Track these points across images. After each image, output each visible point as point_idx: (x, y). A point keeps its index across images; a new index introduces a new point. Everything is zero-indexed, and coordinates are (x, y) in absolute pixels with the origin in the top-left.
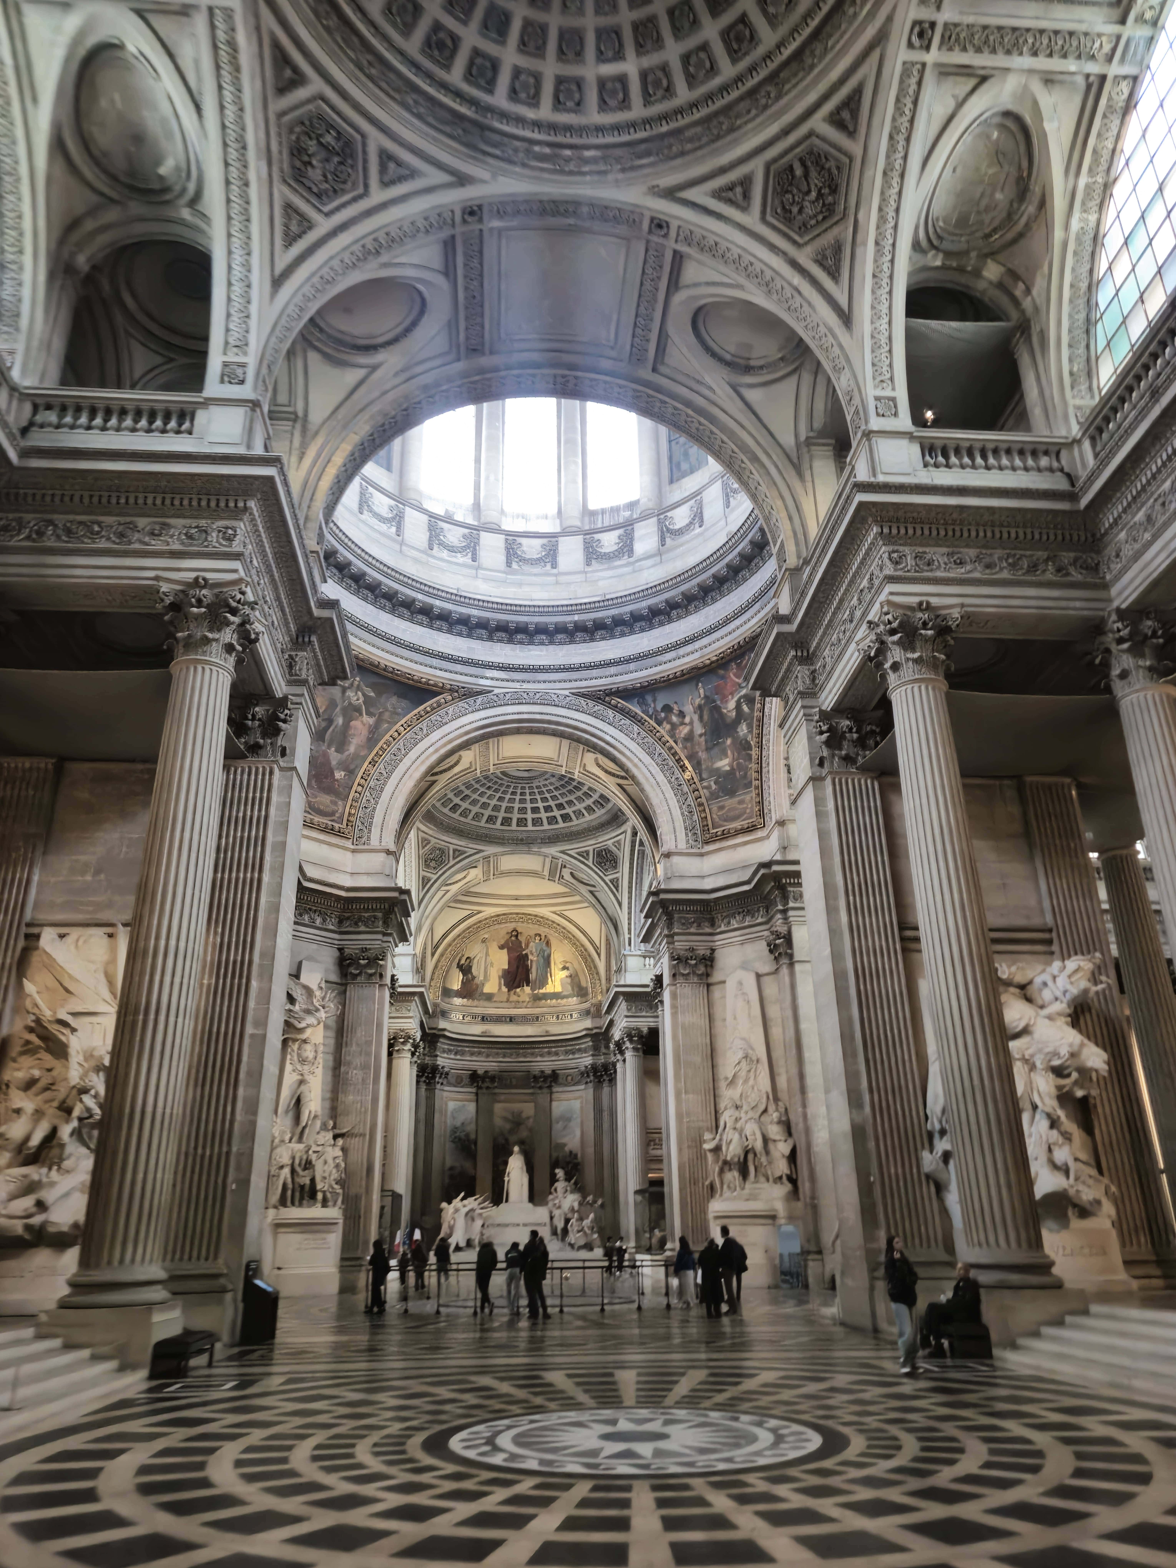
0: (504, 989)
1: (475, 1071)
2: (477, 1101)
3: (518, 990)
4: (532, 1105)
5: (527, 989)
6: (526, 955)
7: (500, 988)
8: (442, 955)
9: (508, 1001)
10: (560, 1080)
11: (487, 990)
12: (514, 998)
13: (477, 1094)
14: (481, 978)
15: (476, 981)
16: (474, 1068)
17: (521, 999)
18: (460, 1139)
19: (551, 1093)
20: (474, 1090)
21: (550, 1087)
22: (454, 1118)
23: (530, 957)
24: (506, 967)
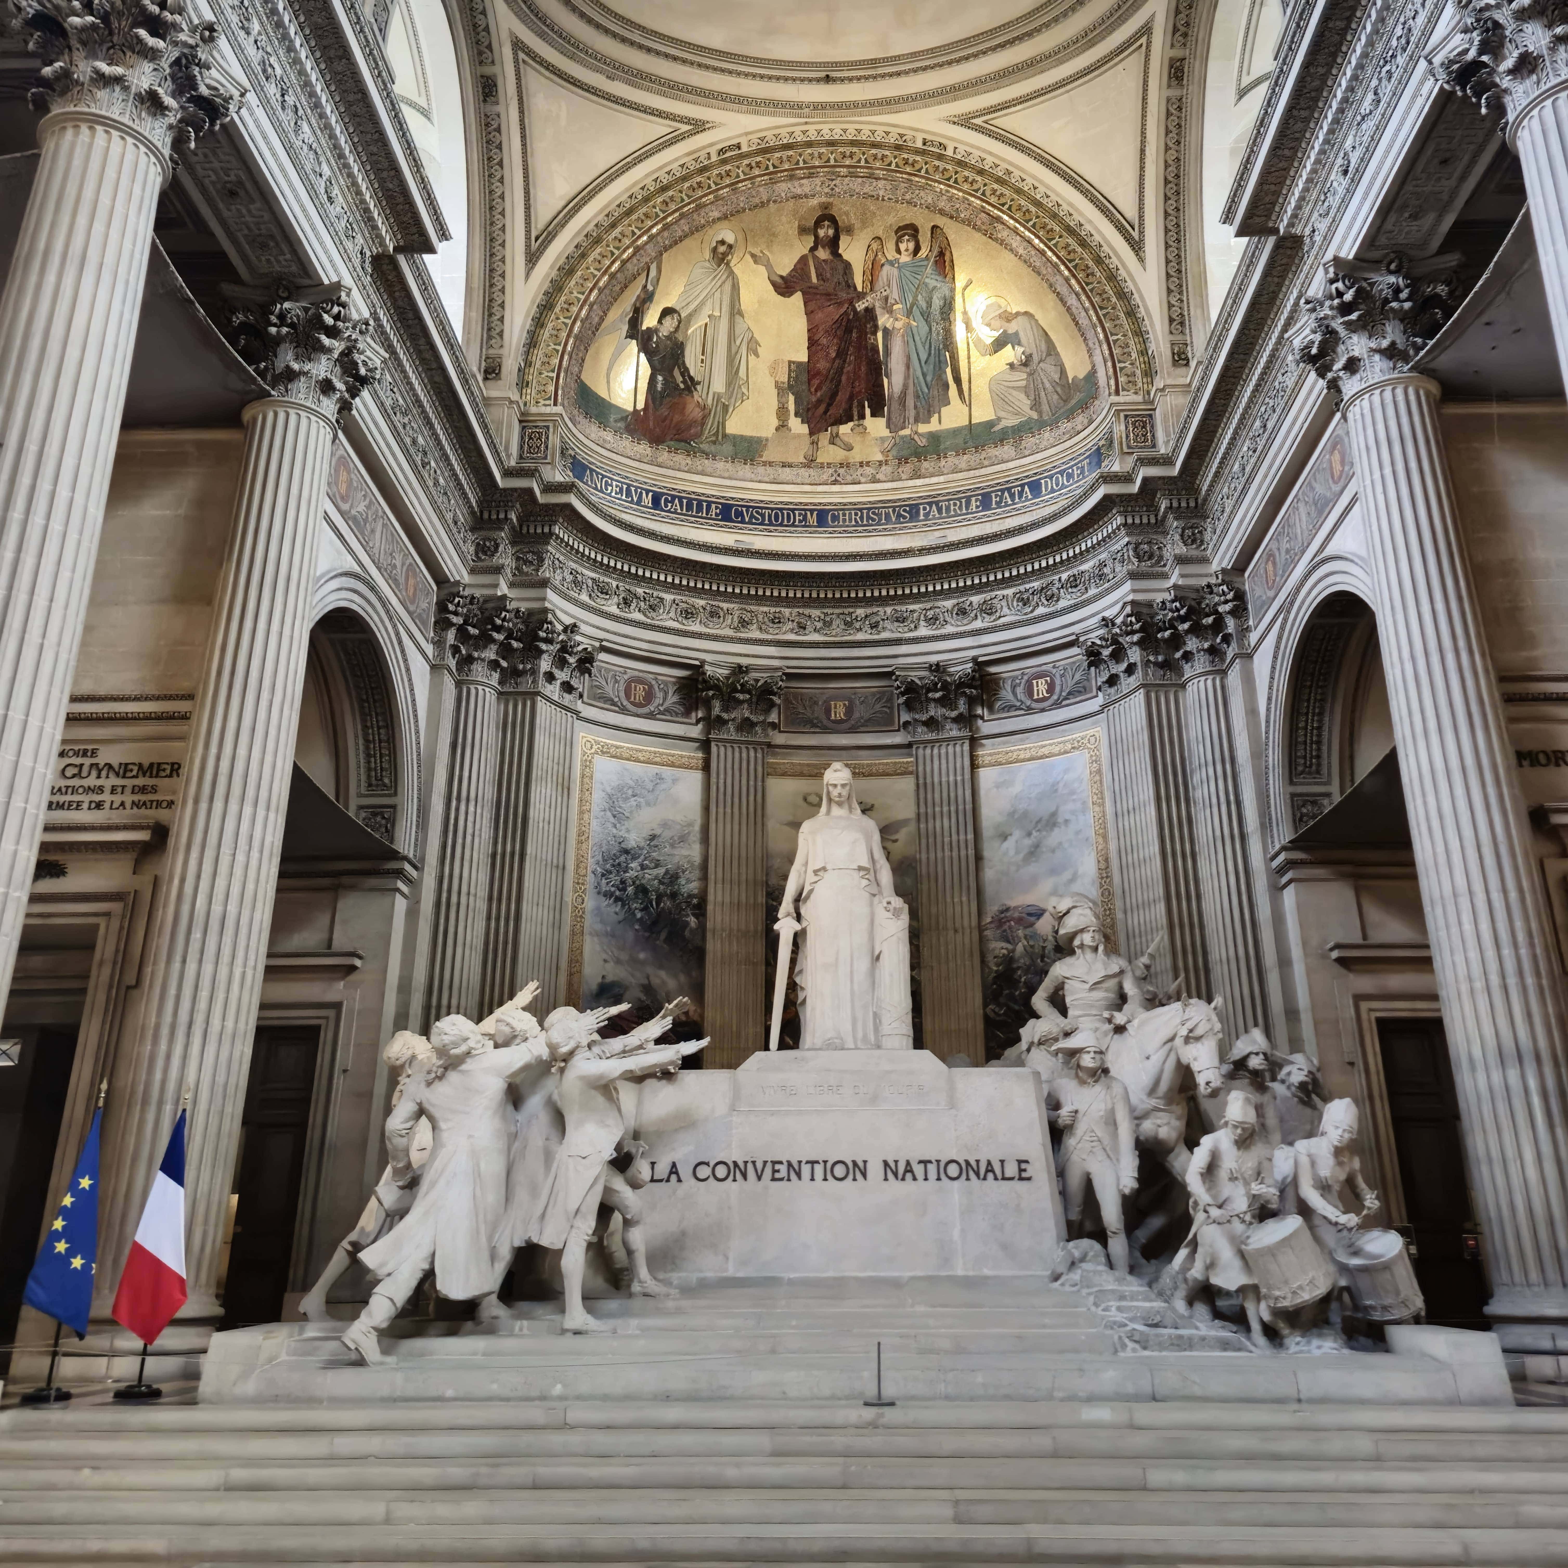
0: (797, 426)
1: (697, 669)
2: (706, 767)
3: (845, 429)
4: (907, 784)
5: (876, 426)
6: (870, 312)
7: (782, 426)
8: (567, 270)
9: (810, 462)
10: (1006, 694)
11: (735, 426)
12: (830, 453)
13: (705, 745)
14: (718, 385)
15: (698, 396)
16: (693, 657)
17: (856, 456)
18: (642, 890)
19: (974, 742)
20: (696, 731)
21: (967, 720)
22: (618, 817)
23: (883, 320)
24: (803, 357)
